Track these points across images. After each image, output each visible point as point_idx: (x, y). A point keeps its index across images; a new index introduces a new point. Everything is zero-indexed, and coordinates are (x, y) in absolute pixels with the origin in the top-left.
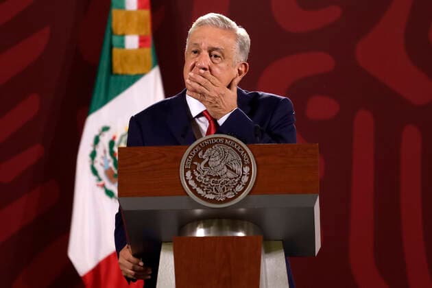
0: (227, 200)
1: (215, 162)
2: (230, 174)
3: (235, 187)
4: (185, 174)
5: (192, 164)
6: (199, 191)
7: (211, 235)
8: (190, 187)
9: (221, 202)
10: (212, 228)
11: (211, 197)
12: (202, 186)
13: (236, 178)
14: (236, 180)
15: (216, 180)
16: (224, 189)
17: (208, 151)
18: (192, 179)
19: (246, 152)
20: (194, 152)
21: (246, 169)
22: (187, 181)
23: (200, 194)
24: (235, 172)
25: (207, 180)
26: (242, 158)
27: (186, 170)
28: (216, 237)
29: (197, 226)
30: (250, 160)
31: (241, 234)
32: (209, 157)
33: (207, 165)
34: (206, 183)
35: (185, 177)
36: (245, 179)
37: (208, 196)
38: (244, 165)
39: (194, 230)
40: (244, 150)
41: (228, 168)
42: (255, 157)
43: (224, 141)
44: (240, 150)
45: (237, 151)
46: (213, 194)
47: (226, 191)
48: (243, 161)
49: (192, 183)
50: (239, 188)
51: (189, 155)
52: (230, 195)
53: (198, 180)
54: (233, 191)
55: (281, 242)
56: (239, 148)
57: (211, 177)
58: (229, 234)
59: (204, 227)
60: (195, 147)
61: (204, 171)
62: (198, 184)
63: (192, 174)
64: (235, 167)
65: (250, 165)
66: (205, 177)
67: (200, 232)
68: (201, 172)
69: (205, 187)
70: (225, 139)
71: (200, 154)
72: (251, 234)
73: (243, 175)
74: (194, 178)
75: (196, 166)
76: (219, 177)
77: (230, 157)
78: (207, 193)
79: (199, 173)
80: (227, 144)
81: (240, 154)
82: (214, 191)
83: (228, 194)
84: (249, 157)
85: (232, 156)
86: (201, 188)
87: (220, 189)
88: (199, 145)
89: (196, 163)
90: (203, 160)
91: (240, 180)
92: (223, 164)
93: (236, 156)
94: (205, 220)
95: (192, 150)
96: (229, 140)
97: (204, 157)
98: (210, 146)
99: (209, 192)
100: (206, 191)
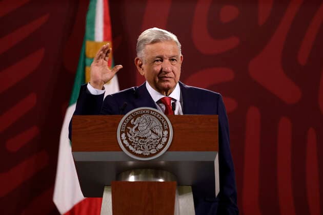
0: (151, 155)
1: (143, 127)
2: (153, 136)
3: (157, 145)
4: (121, 135)
5: (126, 128)
6: (131, 148)
7: (140, 180)
8: (124, 145)
9: (146, 156)
10: (140, 175)
11: (140, 152)
12: (133, 144)
13: (157, 139)
14: (158, 141)
15: (143, 140)
16: (149, 147)
17: (138, 119)
18: (126, 139)
19: (165, 120)
20: (128, 119)
21: (166, 133)
22: (122, 141)
23: (132, 151)
24: (157, 134)
25: (137, 140)
26: (163, 124)
27: (121, 133)
28: (143, 182)
29: (129, 174)
30: (168, 126)
31: (161, 180)
32: (139, 124)
33: (137, 129)
34: (136, 143)
35: (121, 138)
36: (164, 140)
37: (137, 152)
38: (164, 130)
39: (127, 176)
40: (164, 119)
41: (152, 131)
42: (172, 124)
43: (150, 112)
44: (161, 119)
45: (159, 119)
46: (141, 150)
47: (150, 148)
48: (163, 127)
49: (126, 142)
50: (160, 146)
51: (124, 122)
52: (153, 151)
53: (130, 140)
54: (155, 149)
55: (190, 187)
56: (160, 117)
57: (140, 138)
58: (153, 180)
59: (135, 175)
60: (129, 116)
61: (134, 134)
62: (130, 143)
63: (126, 136)
64: (157, 131)
65: (168, 130)
66: (135, 138)
67: (132, 179)
68: (133, 134)
69: (136, 145)
70: (150, 110)
71: (132, 121)
72: (169, 180)
73: (163, 137)
74: (127, 138)
75: (129, 130)
76: (145, 138)
77: (154, 124)
78: (136, 150)
79: (131, 135)
80: (152, 115)
81: (161, 122)
82: (142, 148)
83: (152, 151)
84: (167, 124)
85: (156, 123)
86: (132, 145)
87: (146, 147)
88: (131, 114)
89: (129, 128)
90: (134, 125)
91: (161, 140)
92: (148, 129)
93: (158, 123)
94: (136, 169)
95: (126, 118)
96: (153, 111)
97: (135, 123)
98: (140, 115)
99: (138, 149)
100: (136, 148)
